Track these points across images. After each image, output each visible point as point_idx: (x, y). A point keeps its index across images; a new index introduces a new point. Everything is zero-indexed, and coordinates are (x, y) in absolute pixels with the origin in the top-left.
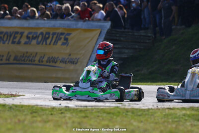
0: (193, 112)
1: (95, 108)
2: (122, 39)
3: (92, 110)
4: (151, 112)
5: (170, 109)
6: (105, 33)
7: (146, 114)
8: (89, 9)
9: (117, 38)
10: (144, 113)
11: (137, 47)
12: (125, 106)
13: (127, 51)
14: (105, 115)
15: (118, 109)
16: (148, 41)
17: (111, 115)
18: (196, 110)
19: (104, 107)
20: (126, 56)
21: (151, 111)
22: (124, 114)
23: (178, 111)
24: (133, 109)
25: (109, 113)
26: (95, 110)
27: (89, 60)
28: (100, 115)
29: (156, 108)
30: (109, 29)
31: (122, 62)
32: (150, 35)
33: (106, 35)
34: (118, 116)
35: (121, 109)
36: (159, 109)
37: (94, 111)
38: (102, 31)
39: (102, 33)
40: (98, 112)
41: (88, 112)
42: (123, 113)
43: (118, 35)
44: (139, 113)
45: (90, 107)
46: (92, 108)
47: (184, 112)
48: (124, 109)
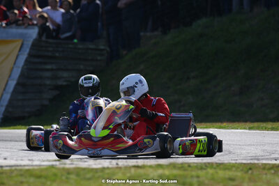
0: (175, 172)
1: (16, 169)
2: (57, 55)
3: (12, 171)
4: (108, 174)
5: (137, 167)
6: (30, 46)
7: (99, 177)
8: (2, 7)
9: (50, 54)
10: (97, 175)
11: (82, 67)
12: (65, 164)
13: (65, 74)
14: (32, 180)
15: (54, 170)
16: (99, 58)
17: (43, 180)
18: (179, 168)
19: (31, 168)
20: (65, 83)
21: (107, 171)
22: (64, 178)
23: (151, 170)
24: (78, 168)
25: (39, 177)
26: (15, 173)
27: (4, 89)
28: (24, 180)
29: (115, 166)
30: (35, 40)
31: (57, 92)
32: (102, 47)
33: (31, 49)
34: (54, 181)
35: (59, 169)
36: (120, 168)
37: (14, 175)
38: (25, 43)
39: (25, 46)
40: (21, 175)
41: (4, 176)
42: (62, 175)
43: (51, 49)
44: (89, 176)
45: (8, 168)
46: (11, 170)
47: (160, 171)
48: (64, 169)
